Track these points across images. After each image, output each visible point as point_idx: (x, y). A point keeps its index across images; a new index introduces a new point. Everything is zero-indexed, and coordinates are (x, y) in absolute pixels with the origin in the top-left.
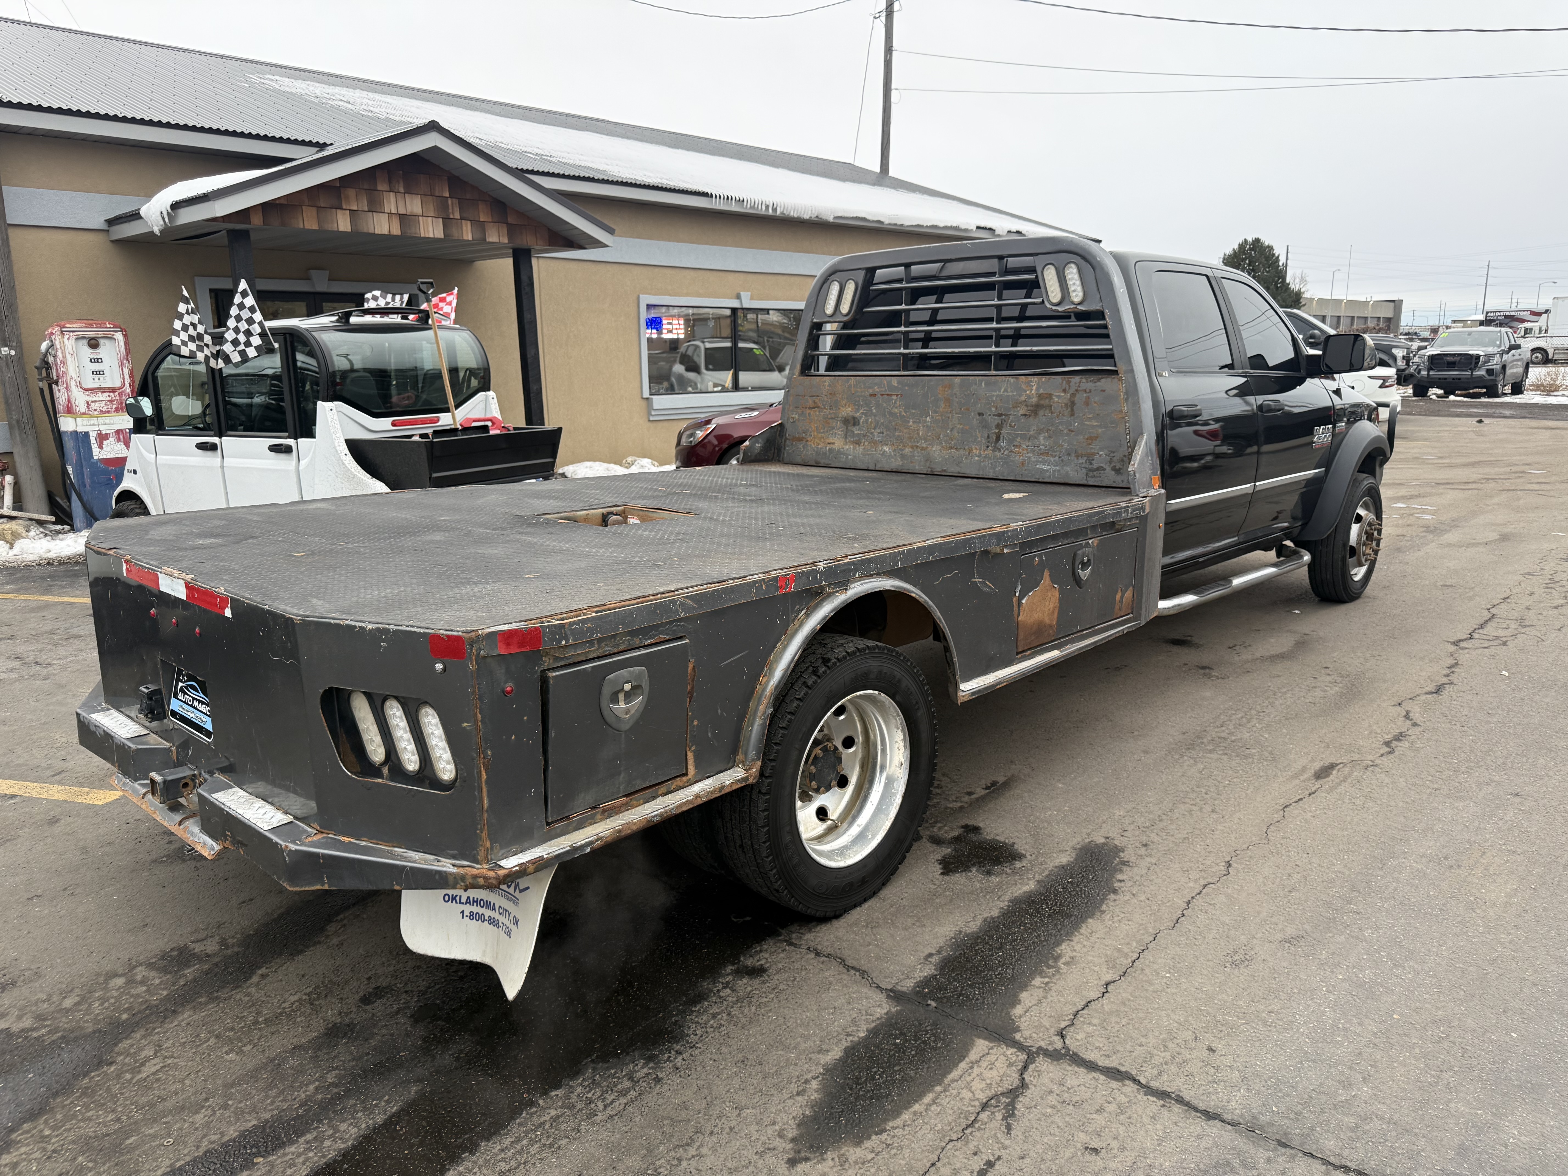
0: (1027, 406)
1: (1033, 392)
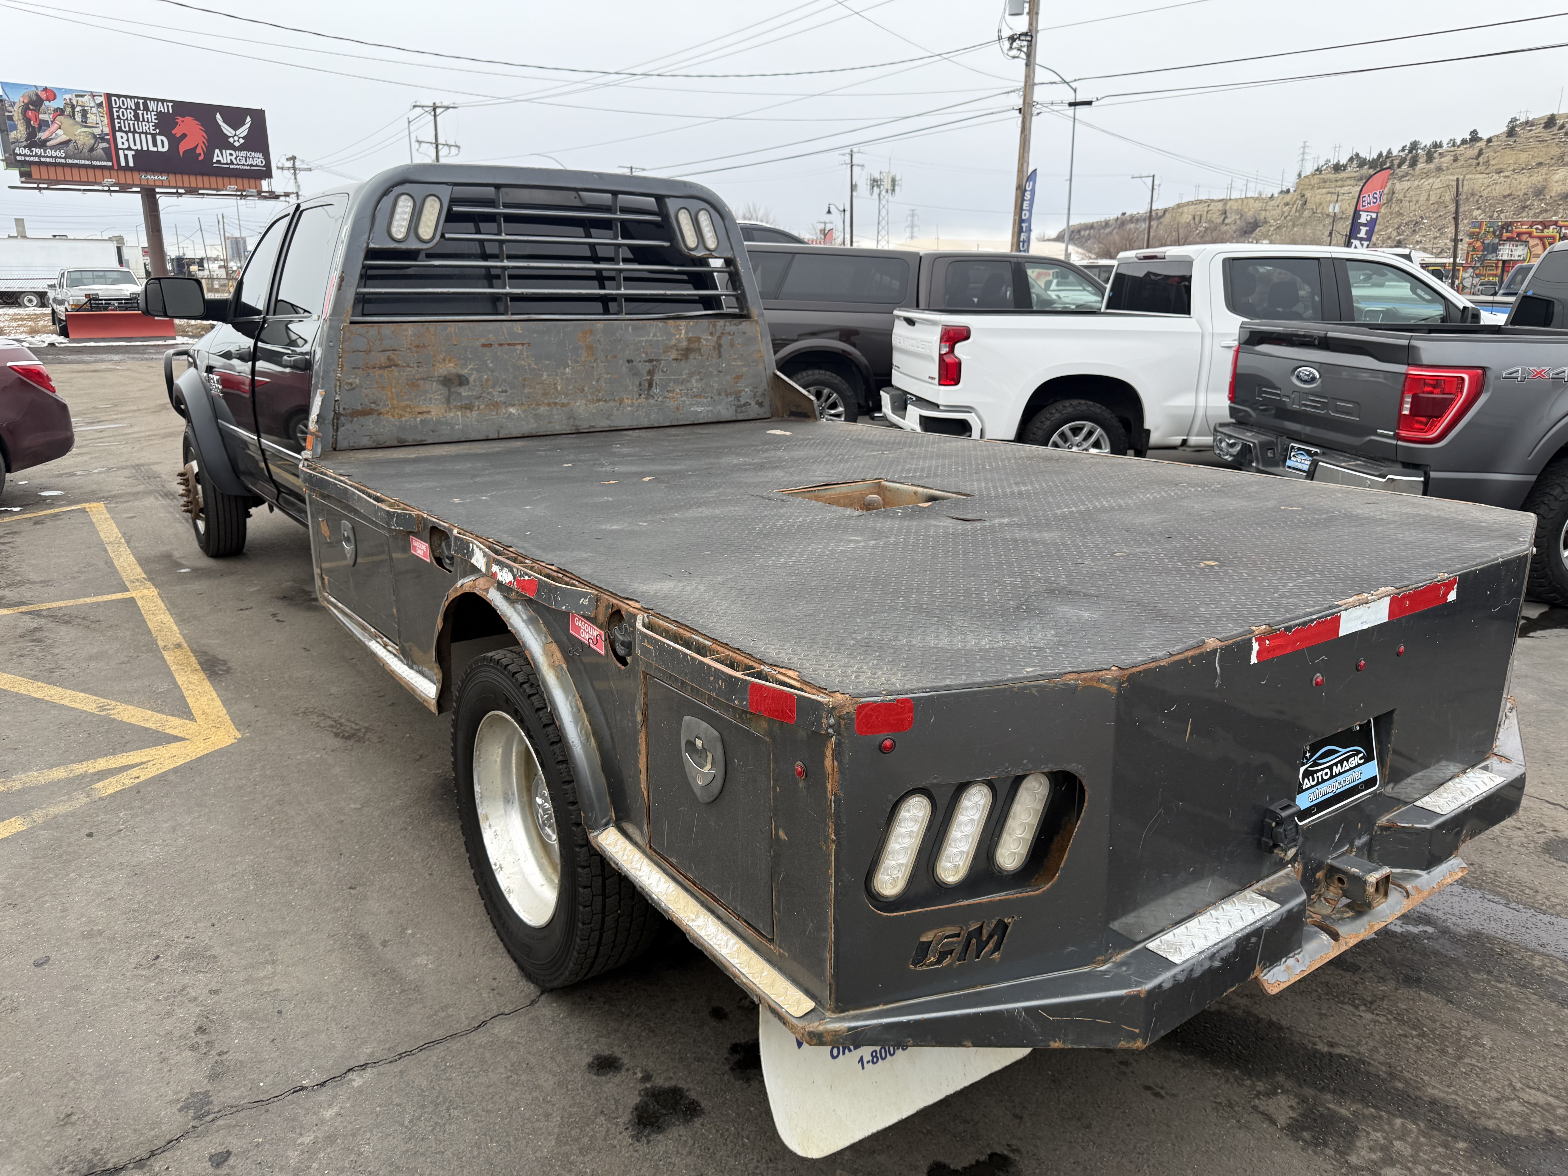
0: (677, 350)
1: (682, 336)
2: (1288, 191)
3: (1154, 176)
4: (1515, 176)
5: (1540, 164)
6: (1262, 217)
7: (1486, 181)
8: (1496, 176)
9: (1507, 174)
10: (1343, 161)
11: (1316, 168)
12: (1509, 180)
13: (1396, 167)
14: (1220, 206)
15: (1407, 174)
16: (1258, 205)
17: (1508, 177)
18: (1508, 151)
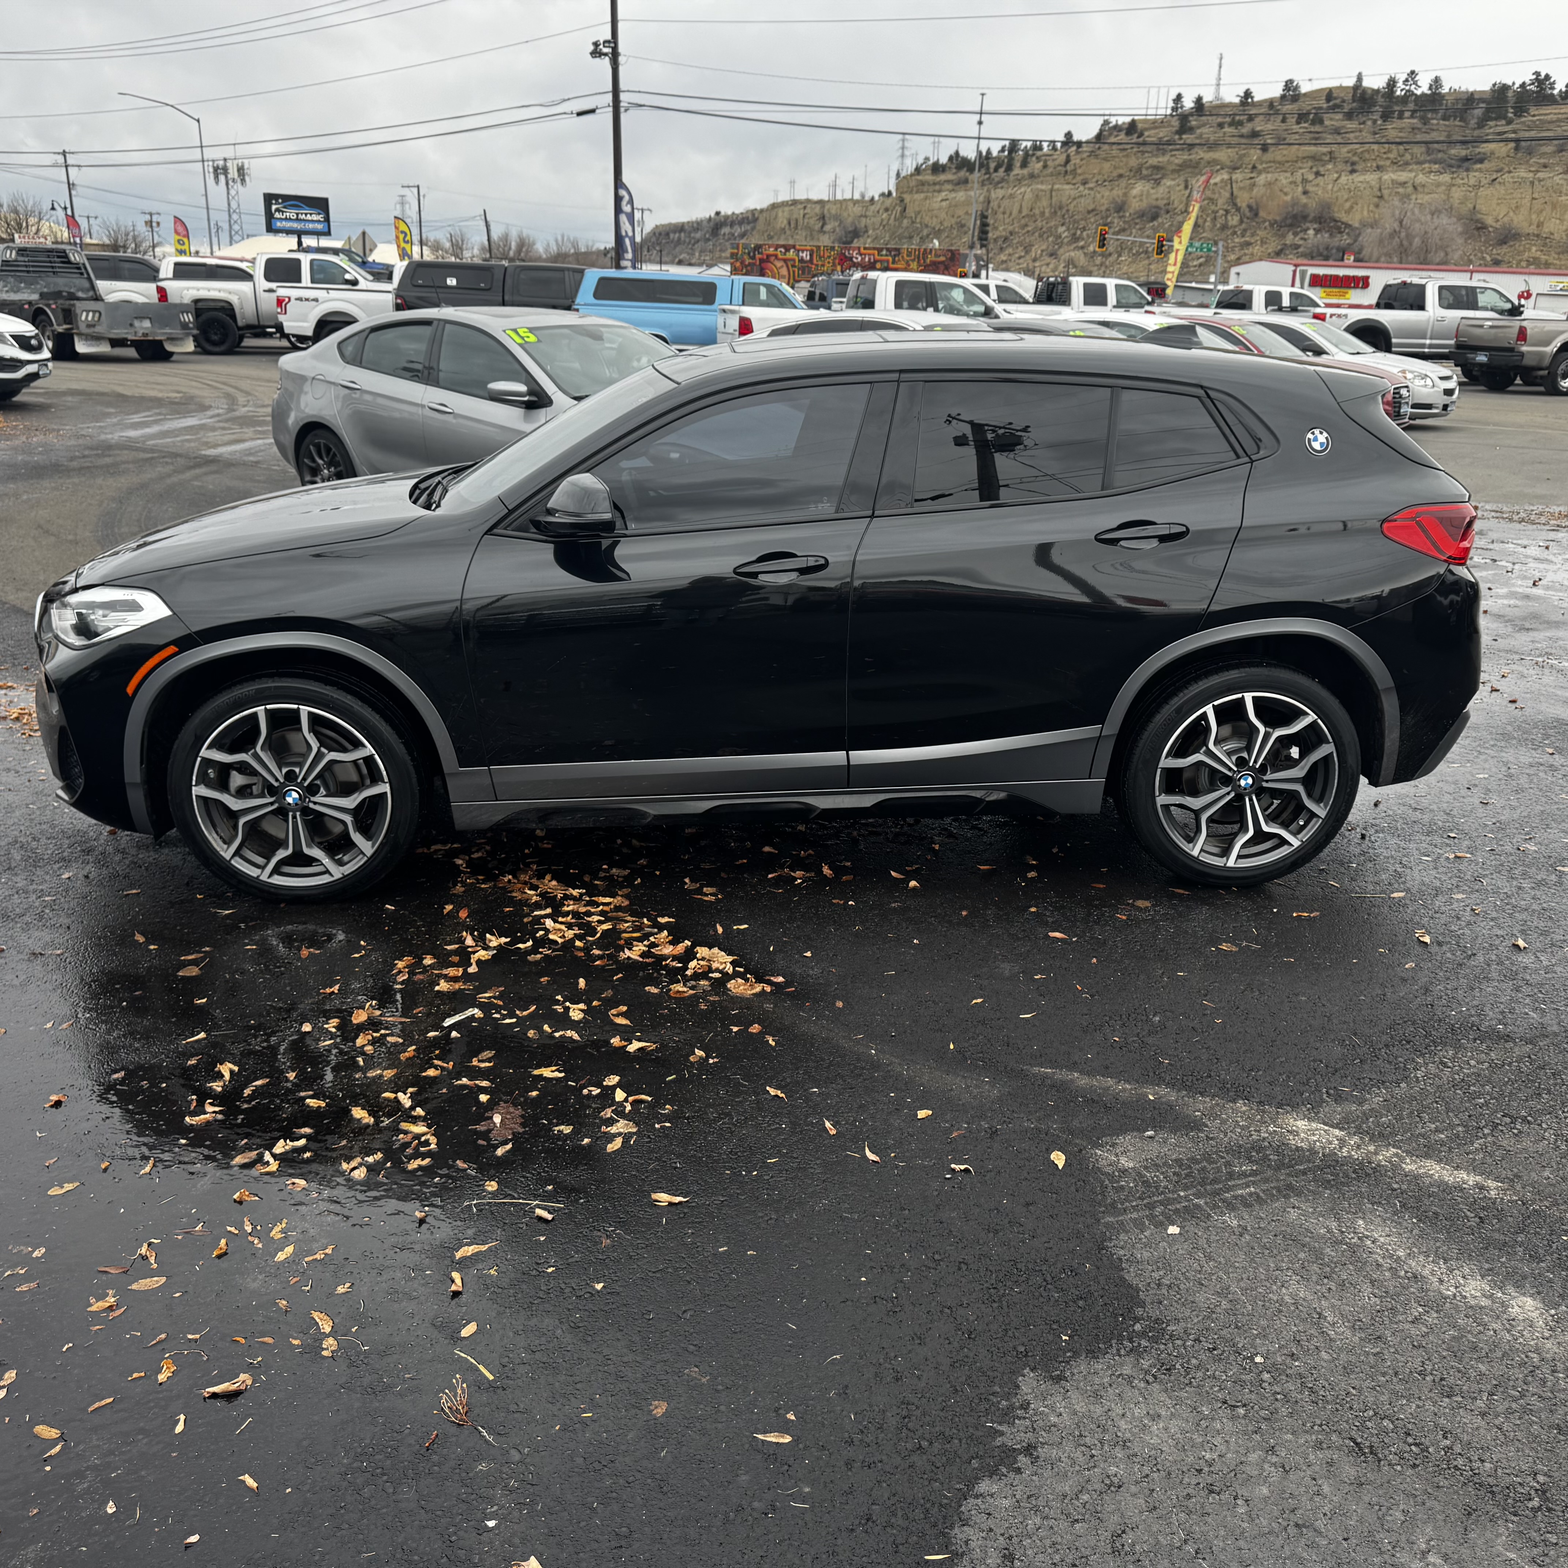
2: (890, 193)
3: (418, 187)
4: (1098, 189)
5: (1121, 176)
6: (863, 225)
7: (1073, 193)
8: (1081, 188)
9: (1091, 185)
10: (944, 160)
11: (914, 166)
12: (1092, 193)
13: (992, 170)
14: (817, 209)
15: (1003, 180)
16: (858, 210)
17: (1091, 189)
18: (1093, 160)
